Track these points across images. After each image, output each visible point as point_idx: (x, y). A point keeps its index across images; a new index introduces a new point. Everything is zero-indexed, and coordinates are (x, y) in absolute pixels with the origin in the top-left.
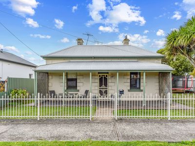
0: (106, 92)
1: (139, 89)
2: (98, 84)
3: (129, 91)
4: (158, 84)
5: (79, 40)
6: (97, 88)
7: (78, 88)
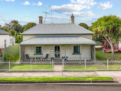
0: (59, 55)
1: (79, 53)
2: (54, 50)
3: (73, 54)
4: (90, 50)
5: (40, 17)
6: (53, 53)
7: (42, 53)
